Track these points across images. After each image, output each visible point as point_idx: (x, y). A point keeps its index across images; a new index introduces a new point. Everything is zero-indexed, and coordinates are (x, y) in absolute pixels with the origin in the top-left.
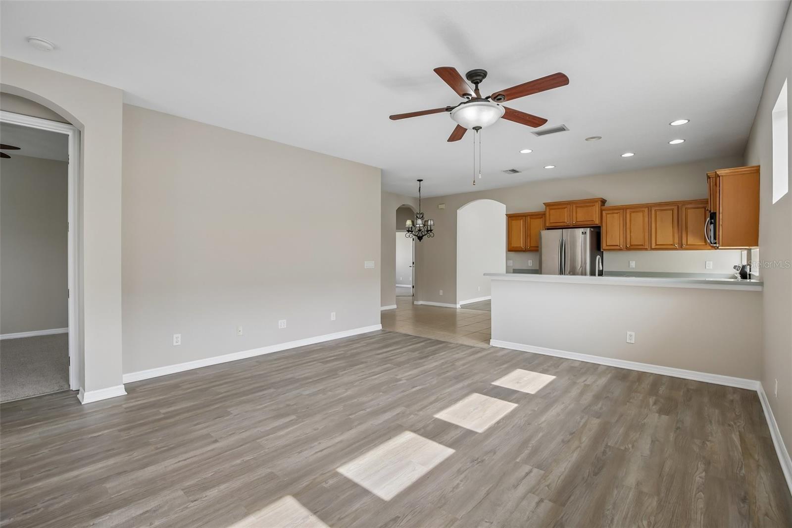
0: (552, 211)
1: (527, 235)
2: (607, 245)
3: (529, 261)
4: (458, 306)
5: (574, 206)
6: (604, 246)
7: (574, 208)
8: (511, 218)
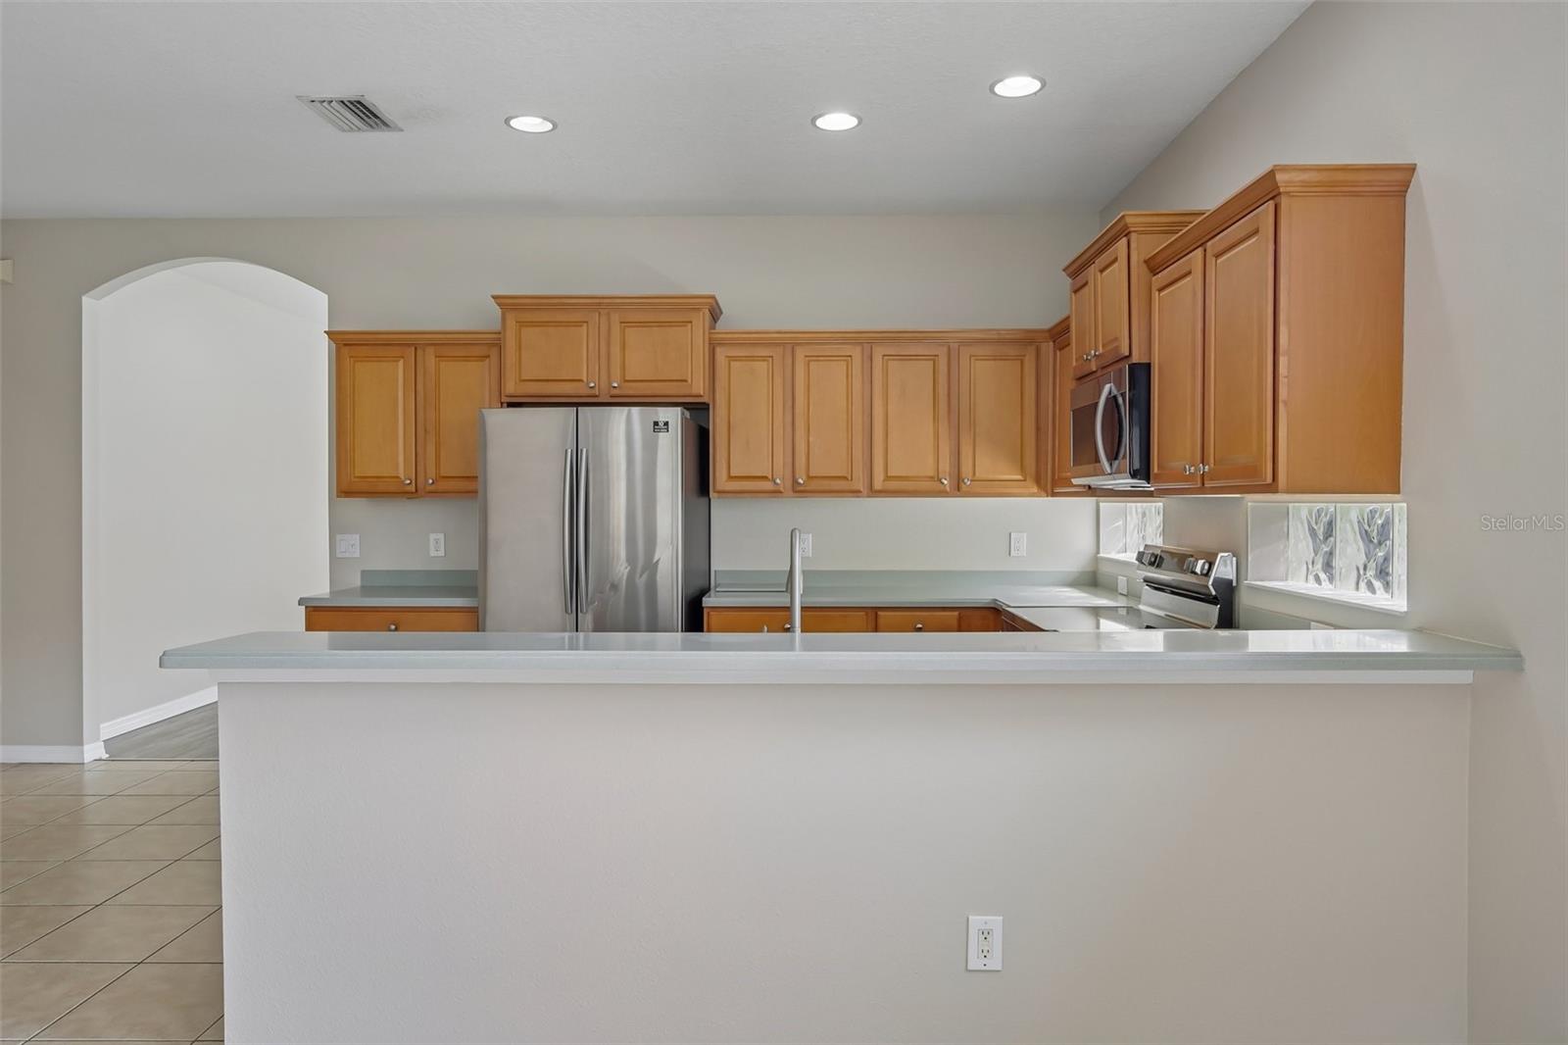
0: (529, 334)
1: (424, 429)
2: (731, 478)
3: (433, 537)
4: (93, 751)
5: (616, 318)
6: (719, 477)
7: (616, 329)
8: (348, 346)
